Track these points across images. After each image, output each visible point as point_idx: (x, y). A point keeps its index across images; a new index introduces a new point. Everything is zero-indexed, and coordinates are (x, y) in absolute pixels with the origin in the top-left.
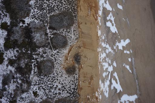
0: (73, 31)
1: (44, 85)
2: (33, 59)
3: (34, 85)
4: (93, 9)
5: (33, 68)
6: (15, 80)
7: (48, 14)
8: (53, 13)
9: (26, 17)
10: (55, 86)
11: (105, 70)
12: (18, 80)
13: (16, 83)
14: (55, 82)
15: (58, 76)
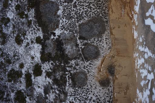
0: (105, 40)
1: (79, 96)
2: (67, 71)
3: (70, 96)
4: (127, 6)
5: (68, 80)
6: (53, 90)
7: (76, 23)
8: (82, 21)
9: (56, 29)
10: (89, 98)
11: (143, 78)
12: (56, 90)
13: (54, 94)
14: (90, 94)
15: (91, 88)
